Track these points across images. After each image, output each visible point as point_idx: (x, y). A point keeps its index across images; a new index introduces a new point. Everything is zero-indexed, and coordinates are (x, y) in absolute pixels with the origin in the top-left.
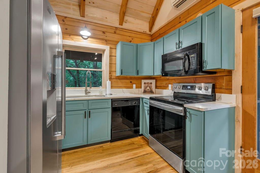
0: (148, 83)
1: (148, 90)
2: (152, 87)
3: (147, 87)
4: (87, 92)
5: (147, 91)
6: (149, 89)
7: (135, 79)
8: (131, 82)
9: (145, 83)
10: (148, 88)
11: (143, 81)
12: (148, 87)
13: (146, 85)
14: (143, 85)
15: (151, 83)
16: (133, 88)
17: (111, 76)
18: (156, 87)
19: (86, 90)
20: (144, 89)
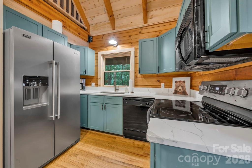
0: (180, 82)
1: (180, 90)
2: (185, 86)
3: (178, 86)
4: (116, 89)
5: (179, 92)
6: (182, 90)
7: (164, 77)
8: (158, 81)
9: (176, 82)
10: (180, 88)
11: (174, 79)
12: (180, 86)
13: (178, 84)
14: (174, 84)
15: (184, 82)
16: (161, 87)
17: (137, 75)
18: (192, 87)
19: (115, 88)
20: (175, 89)
